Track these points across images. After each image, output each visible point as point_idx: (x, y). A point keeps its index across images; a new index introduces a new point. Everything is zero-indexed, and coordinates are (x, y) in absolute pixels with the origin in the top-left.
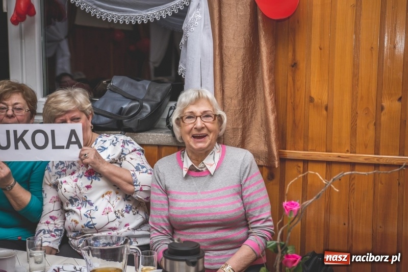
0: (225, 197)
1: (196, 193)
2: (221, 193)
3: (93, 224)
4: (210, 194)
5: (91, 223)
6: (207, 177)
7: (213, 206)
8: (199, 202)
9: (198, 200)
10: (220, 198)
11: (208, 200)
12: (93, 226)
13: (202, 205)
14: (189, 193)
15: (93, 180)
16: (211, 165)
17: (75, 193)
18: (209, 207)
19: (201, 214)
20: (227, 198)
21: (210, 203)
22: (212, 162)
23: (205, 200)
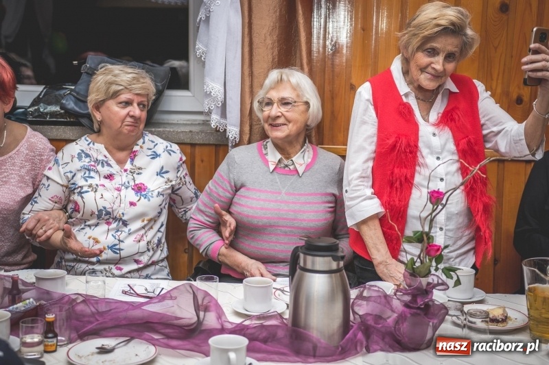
0: (316, 203)
1: (280, 193)
2: (310, 199)
3: (120, 249)
4: (297, 197)
5: (117, 247)
6: (295, 177)
7: (300, 211)
8: (283, 205)
9: (282, 202)
10: (309, 203)
11: (294, 203)
12: (118, 252)
13: (286, 208)
14: (270, 192)
15: (142, 198)
16: (301, 165)
17: (112, 205)
18: (294, 211)
19: (285, 219)
20: (317, 205)
21: (297, 207)
22: (302, 162)
23: (289, 202)
